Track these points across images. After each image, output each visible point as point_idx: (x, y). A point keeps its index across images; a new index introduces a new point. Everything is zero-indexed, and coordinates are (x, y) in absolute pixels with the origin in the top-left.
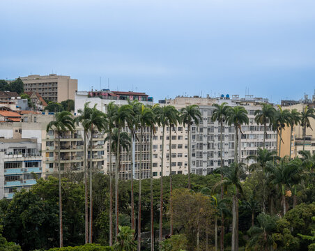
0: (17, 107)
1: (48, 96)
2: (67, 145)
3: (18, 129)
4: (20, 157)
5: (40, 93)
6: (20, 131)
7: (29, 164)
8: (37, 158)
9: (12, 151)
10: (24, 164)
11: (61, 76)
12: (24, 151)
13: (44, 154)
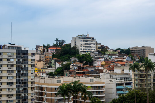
0: (126, 60)
1: (142, 55)
2: (143, 76)
3: (123, 69)
4: (123, 81)
5: (138, 54)
6: (124, 70)
7: (127, 84)
8: (130, 82)
9: (120, 78)
10: (124, 84)
11: (147, 47)
12: (125, 78)
13: (133, 80)
